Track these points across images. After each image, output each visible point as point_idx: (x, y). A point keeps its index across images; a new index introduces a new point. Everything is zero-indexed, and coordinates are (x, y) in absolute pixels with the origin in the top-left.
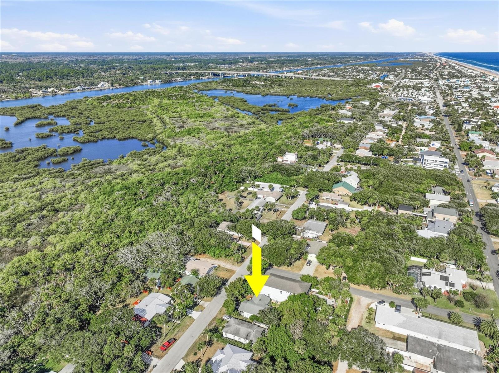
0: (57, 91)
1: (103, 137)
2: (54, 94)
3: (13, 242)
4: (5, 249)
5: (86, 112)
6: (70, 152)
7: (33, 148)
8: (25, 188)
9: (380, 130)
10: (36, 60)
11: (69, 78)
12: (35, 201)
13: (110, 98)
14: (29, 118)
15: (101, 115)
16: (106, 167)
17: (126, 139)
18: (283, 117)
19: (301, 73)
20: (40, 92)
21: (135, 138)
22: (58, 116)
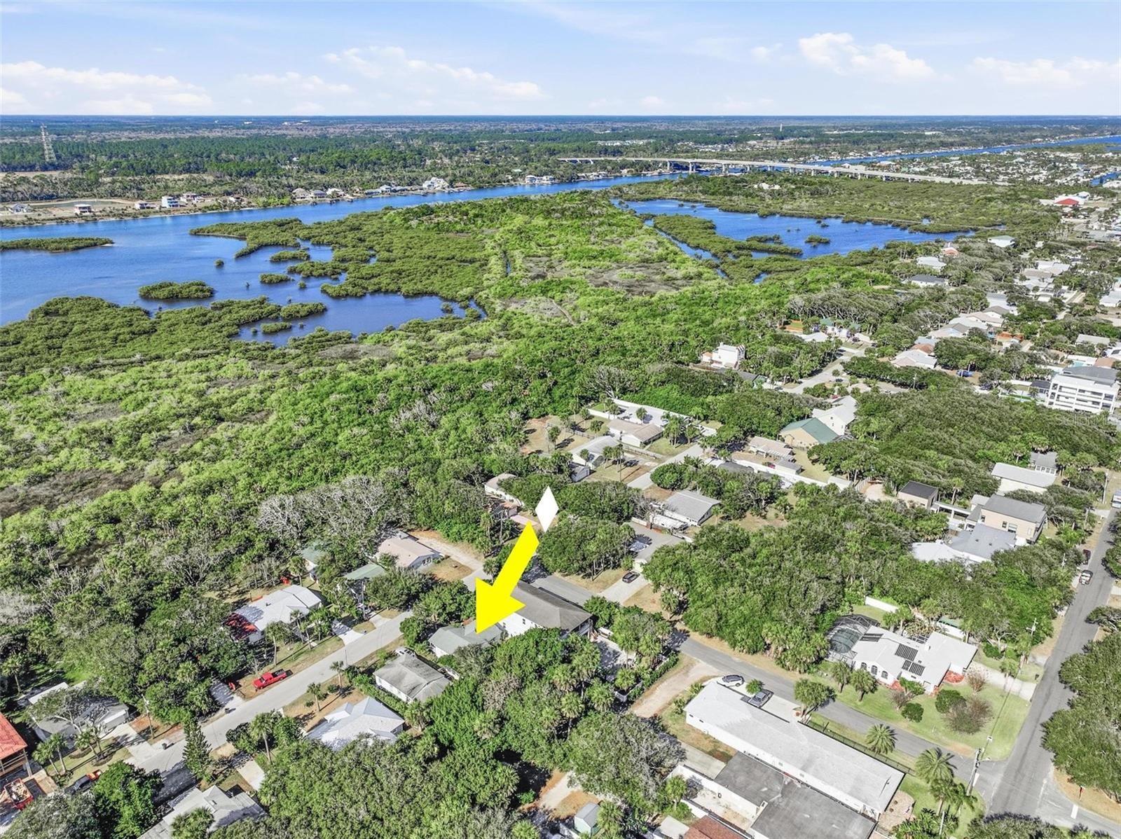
0: (342, 193)
1: (377, 287)
2: (336, 200)
3: (123, 464)
4: (107, 475)
5: (372, 238)
6: (302, 313)
7: (242, 300)
8: (192, 372)
9: (996, 309)
10: (338, 130)
11: (376, 168)
12: (192, 399)
13: (433, 212)
14: (267, 245)
15: (398, 246)
16: (349, 347)
17: (418, 294)
18: (776, 265)
19: (887, 167)
20: (310, 196)
21: (437, 294)
22: (319, 244)
